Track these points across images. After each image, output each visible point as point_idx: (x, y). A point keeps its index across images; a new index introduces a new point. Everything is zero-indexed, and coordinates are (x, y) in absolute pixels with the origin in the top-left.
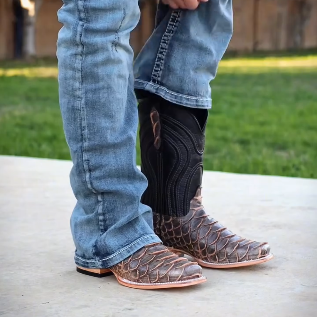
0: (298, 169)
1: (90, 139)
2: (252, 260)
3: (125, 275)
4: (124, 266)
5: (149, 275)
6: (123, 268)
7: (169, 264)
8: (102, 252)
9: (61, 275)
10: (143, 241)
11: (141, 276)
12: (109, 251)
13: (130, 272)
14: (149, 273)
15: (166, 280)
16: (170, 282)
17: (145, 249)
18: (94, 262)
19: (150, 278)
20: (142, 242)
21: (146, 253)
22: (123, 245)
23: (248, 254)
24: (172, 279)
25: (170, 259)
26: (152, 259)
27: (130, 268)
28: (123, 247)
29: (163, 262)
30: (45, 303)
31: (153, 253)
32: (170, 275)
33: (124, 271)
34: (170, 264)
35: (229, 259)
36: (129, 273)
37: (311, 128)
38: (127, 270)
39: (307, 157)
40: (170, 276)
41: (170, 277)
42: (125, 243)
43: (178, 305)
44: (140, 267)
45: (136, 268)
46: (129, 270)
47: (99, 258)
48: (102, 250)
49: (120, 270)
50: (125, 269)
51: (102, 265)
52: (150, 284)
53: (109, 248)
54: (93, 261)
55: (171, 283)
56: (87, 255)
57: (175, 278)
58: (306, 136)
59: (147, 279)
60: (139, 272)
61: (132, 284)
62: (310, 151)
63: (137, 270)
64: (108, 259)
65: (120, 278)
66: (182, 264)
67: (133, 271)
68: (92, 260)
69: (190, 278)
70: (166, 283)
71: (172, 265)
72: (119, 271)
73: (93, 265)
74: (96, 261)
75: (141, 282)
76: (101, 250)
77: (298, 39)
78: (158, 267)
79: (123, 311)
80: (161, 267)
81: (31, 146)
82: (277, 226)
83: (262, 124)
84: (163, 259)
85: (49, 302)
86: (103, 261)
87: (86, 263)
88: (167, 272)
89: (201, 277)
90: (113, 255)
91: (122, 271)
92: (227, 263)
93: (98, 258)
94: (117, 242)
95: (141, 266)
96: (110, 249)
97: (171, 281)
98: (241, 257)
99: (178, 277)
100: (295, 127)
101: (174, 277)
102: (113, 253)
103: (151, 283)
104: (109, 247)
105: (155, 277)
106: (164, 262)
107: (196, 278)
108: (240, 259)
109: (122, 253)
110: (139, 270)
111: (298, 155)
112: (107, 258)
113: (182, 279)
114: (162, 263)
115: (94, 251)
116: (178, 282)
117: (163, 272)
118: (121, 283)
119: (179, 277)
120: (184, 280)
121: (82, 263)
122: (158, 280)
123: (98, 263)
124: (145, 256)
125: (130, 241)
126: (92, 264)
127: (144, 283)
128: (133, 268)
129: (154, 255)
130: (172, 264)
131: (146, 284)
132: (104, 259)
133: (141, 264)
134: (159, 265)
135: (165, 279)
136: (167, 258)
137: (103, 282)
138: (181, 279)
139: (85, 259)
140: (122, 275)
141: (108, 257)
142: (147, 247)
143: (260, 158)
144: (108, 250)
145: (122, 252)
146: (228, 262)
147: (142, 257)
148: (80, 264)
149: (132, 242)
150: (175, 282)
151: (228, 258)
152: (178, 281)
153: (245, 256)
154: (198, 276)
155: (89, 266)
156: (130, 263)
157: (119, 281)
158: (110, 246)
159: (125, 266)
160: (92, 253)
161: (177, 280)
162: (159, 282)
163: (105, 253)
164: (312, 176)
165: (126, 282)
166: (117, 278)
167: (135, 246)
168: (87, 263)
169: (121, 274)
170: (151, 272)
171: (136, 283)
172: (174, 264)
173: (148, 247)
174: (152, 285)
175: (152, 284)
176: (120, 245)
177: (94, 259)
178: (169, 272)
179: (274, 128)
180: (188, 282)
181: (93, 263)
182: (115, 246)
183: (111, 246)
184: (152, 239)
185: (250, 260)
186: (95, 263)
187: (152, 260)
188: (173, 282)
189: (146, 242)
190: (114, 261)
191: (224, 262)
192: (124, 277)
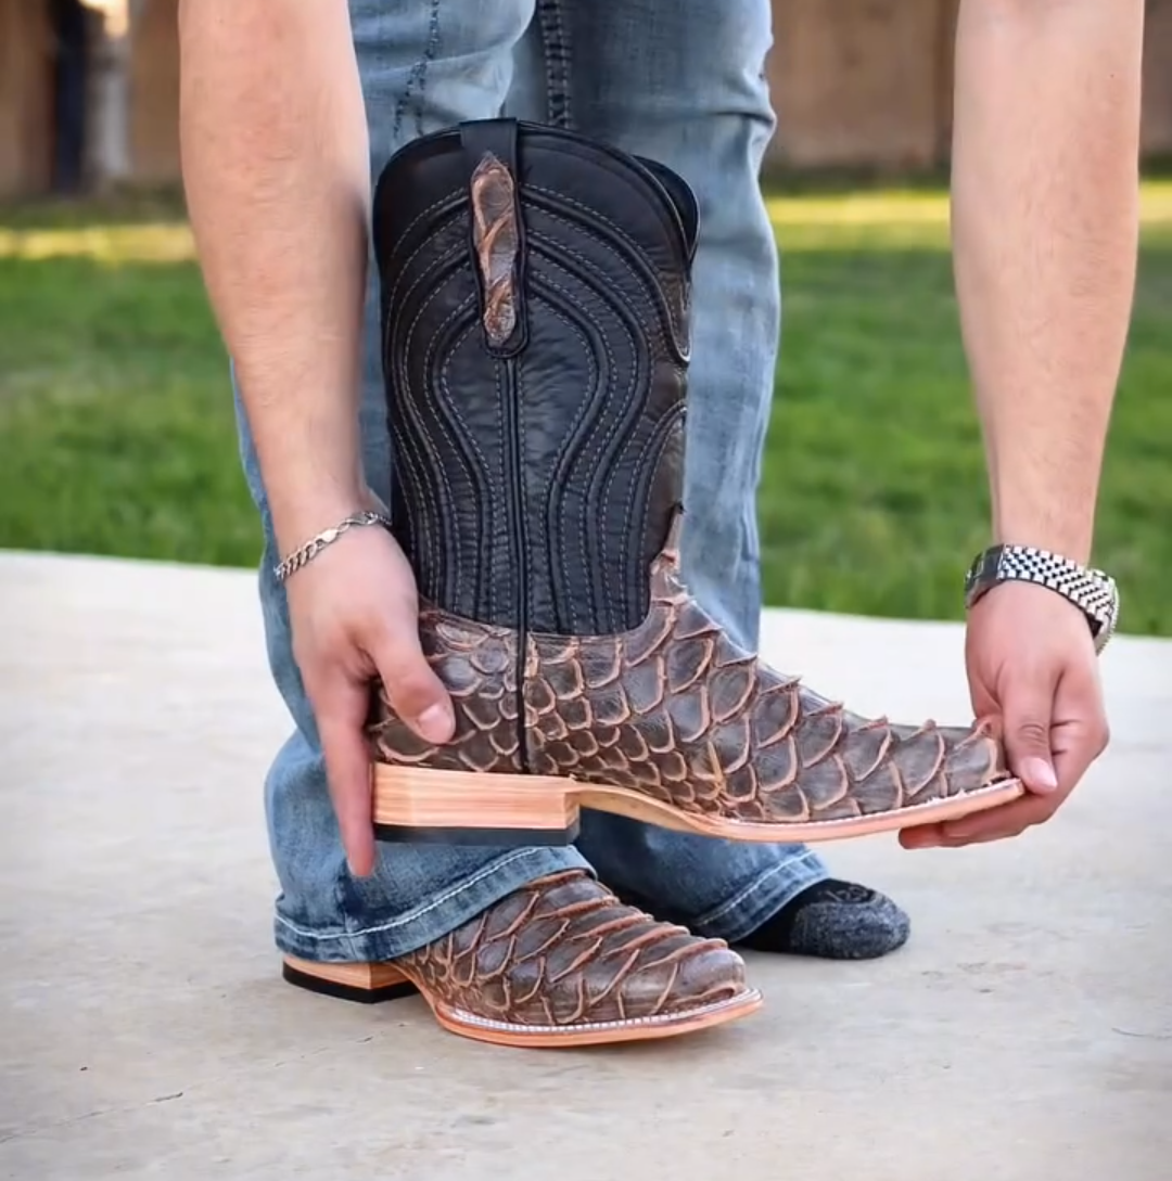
2: (962, 795)
3: (461, 995)
4: (455, 962)
5: (548, 995)
6: (450, 970)
7: (620, 952)
8: (368, 900)
9: (224, 996)
10: (521, 866)
11: (518, 1001)
12: (394, 900)
13: (476, 987)
14: (548, 987)
15: (614, 1011)
16: (627, 1018)
17: (532, 896)
18: (337, 939)
19: (552, 1007)
20: (515, 868)
21: (532, 912)
22: (442, 881)
23: (946, 770)
24: (634, 1008)
25: (624, 931)
26: (558, 934)
27: (480, 970)
28: (442, 884)
29: (597, 945)
30: (168, 1098)
31: (561, 911)
32: (627, 993)
33: (458, 983)
34: (625, 950)
35: (862, 800)
36: (475, 990)
38: (468, 978)
40: (629, 997)
41: (625, 1002)
42: (451, 872)
43: (659, 1106)
44: (513, 968)
45: (498, 972)
46: (474, 980)
47: (359, 921)
48: (369, 894)
49: (443, 979)
50: (459, 974)
51: (366, 950)
52: (554, 1029)
53: (393, 889)
54: (334, 933)
55: (630, 1022)
56: (313, 911)
57: (647, 1005)
59: (543, 1010)
60: (511, 987)
61: (488, 1030)
63: (505, 980)
64: (389, 930)
65: (444, 1008)
66: (669, 951)
67: (489, 983)
68: (330, 929)
69: (700, 1003)
70: (613, 1024)
71: (631, 954)
72: (437, 981)
73: (331, 951)
74: (345, 932)
75: (522, 1020)
76: (365, 895)
78: (579, 966)
79: (453, 1126)
80: (590, 964)
81: (116, 516)
84: (599, 933)
85: (181, 1095)
86: (372, 933)
87: (308, 941)
88: (616, 985)
89: (741, 992)
90: (407, 913)
91: (450, 981)
92: (852, 816)
93: (356, 922)
94: (423, 866)
95: (518, 961)
96: (396, 894)
97: (632, 1012)
98: (914, 784)
99: (655, 1000)
101: (642, 1001)
102: (409, 908)
103: (558, 1025)
104: (393, 886)
105: (572, 1002)
106: (601, 944)
107: (724, 999)
108: (913, 792)
109: (440, 909)
110: (509, 979)
112: (386, 924)
113: (672, 1005)
114: (595, 947)
115: (340, 896)
116: (655, 1019)
117: (602, 984)
118: (448, 1025)
119: (661, 1001)
120: (680, 1008)
121: (294, 944)
122: (585, 1013)
123: (352, 940)
124: (530, 923)
125: (469, 862)
126: (330, 946)
127: (531, 1024)
128: (489, 972)
129: (563, 919)
130: (633, 950)
131: (539, 1029)
132: (377, 926)
133: (518, 957)
134: (584, 956)
135: (607, 1009)
136: (614, 929)
137: (379, 1019)
138: (666, 1008)
139: (307, 925)
140: (449, 997)
141: (391, 920)
142: (538, 887)
144: (390, 897)
145: (440, 905)
146: (857, 810)
147: (518, 928)
148: (290, 946)
149: (477, 868)
150: (646, 1020)
151: (857, 795)
152: (658, 1013)
153: (935, 779)
154: (730, 993)
155: (318, 955)
156: (478, 952)
157: (441, 1020)
158: (394, 883)
159: (458, 964)
160: (334, 901)
161: (654, 1012)
162: (586, 1019)
163: (381, 905)
165: (466, 1021)
166: (432, 1006)
167: (488, 886)
168: (313, 941)
169: (446, 992)
170: (554, 985)
171: (504, 1026)
172: (637, 951)
173: (540, 890)
174: (562, 1034)
175: (562, 1028)
176: (432, 880)
177: (340, 925)
178: (620, 981)
180: (693, 1016)
181: (335, 942)
182: (414, 884)
183: (398, 883)
184: (553, 858)
185: (956, 793)
186: (341, 940)
187: (557, 939)
188: (638, 1021)
189: (531, 870)
190: (411, 935)
191: (840, 812)
192: (457, 1004)
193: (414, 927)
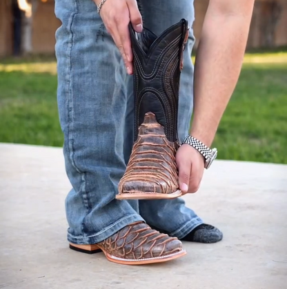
0: (270, 156)
1: (75, 120)
3: (113, 252)
4: (111, 244)
5: (134, 252)
6: (110, 246)
7: (151, 241)
8: (89, 229)
11: (127, 253)
12: (95, 229)
13: (116, 250)
15: (150, 255)
16: (153, 257)
17: (130, 227)
18: (82, 239)
19: (135, 255)
20: (125, 221)
21: (130, 231)
24: (155, 255)
25: (152, 236)
27: (117, 246)
28: (107, 225)
30: (41, 277)
31: (137, 231)
32: (153, 251)
33: (112, 249)
37: (281, 119)
38: (114, 248)
39: (277, 145)
41: (153, 253)
42: (109, 222)
43: (161, 279)
44: (125, 245)
45: (122, 246)
46: (116, 248)
47: (87, 234)
50: (112, 247)
51: (89, 241)
53: (95, 227)
56: (76, 232)
57: (158, 254)
58: (277, 125)
59: (133, 256)
60: (125, 250)
61: (119, 260)
62: (281, 139)
63: (123, 248)
64: (94, 236)
65: (109, 255)
66: (163, 241)
67: (119, 249)
69: (171, 253)
70: (150, 259)
71: (154, 241)
72: (107, 249)
73: (81, 242)
74: (84, 237)
75: (127, 258)
77: (269, 37)
78: (141, 245)
79: (111, 284)
80: (144, 244)
81: (28, 135)
82: (251, 207)
83: (238, 114)
84: (146, 236)
85: (44, 276)
86: (90, 237)
88: (150, 249)
89: (181, 250)
90: (99, 232)
91: (110, 249)
94: (102, 221)
95: (126, 243)
99: (160, 253)
100: (267, 117)
103: (136, 259)
105: (140, 254)
106: (147, 239)
107: (177, 252)
111: (269, 143)
113: (164, 254)
114: (145, 240)
115: (82, 228)
117: (147, 249)
119: (162, 253)
120: (166, 254)
121: (71, 240)
122: (143, 256)
123: (86, 239)
124: (129, 234)
125: (114, 219)
126: (80, 240)
127: (130, 259)
128: (119, 246)
129: (138, 233)
131: (132, 260)
134: (142, 242)
135: (148, 255)
136: (150, 235)
137: (93, 258)
139: (74, 235)
140: (110, 252)
141: (95, 234)
142: (131, 225)
143: (235, 145)
145: (106, 230)
147: (126, 235)
149: (116, 221)
150: (158, 257)
154: (178, 250)
155: (77, 243)
156: (117, 241)
157: (108, 258)
161: (160, 256)
162: (143, 258)
163: (92, 230)
164: (282, 162)
165: (114, 258)
166: (106, 255)
167: (119, 226)
168: (76, 239)
170: (135, 249)
171: (123, 259)
172: (156, 241)
174: (137, 261)
176: (105, 224)
178: (152, 248)
179: (248, 118)
180: (169, 256)
182: (100, 225)
183: (96, 225)
184: (134, 218)
187: (136, 238)
188: (156, 258)
189: (129, 221)
190: (100, 238)
192: (112, 254)
193: (101, 235)
